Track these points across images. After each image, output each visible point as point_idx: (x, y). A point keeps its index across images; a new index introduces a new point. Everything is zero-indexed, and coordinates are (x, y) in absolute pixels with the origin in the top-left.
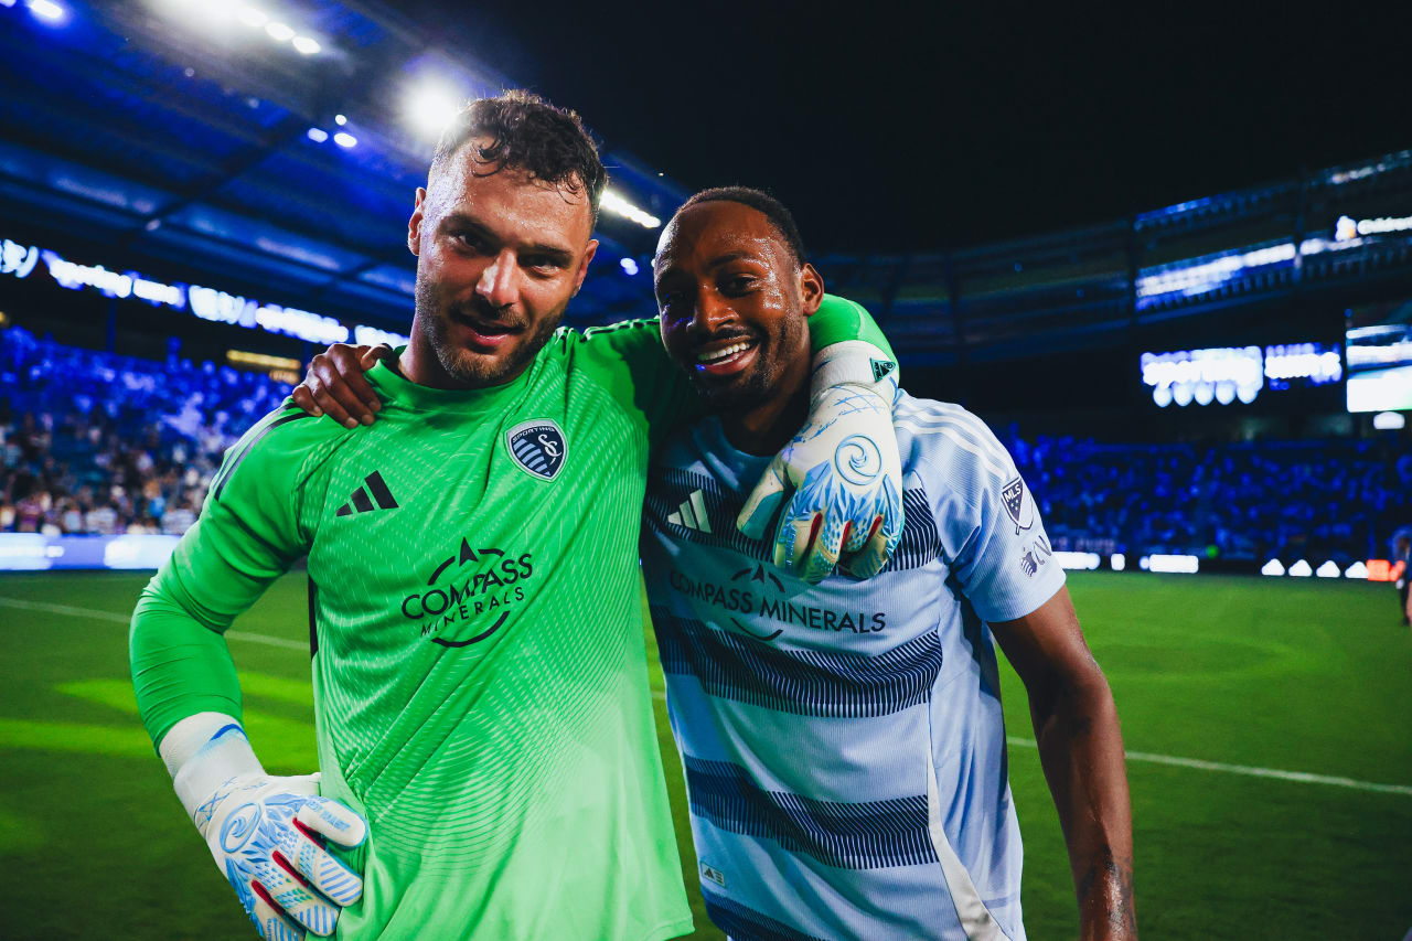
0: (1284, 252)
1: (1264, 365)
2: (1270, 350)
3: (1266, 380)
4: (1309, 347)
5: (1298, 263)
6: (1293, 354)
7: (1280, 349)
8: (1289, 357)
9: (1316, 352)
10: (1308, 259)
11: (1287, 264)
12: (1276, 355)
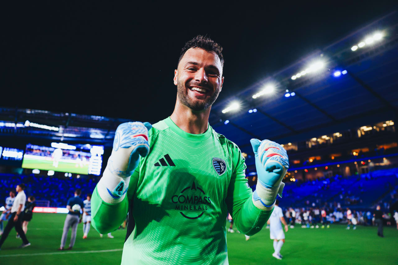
0: (13, 125)
1: (2, 152)
2: (5, 149)
3: (2, 156)
4: (16, 150)
5: (15, 128)
6: (11, 151)
7: (8, 149)
8: (10, 151)
9: (17, 151)
10: (18, 128)
11: (13, 128)
12: (6, 150)
